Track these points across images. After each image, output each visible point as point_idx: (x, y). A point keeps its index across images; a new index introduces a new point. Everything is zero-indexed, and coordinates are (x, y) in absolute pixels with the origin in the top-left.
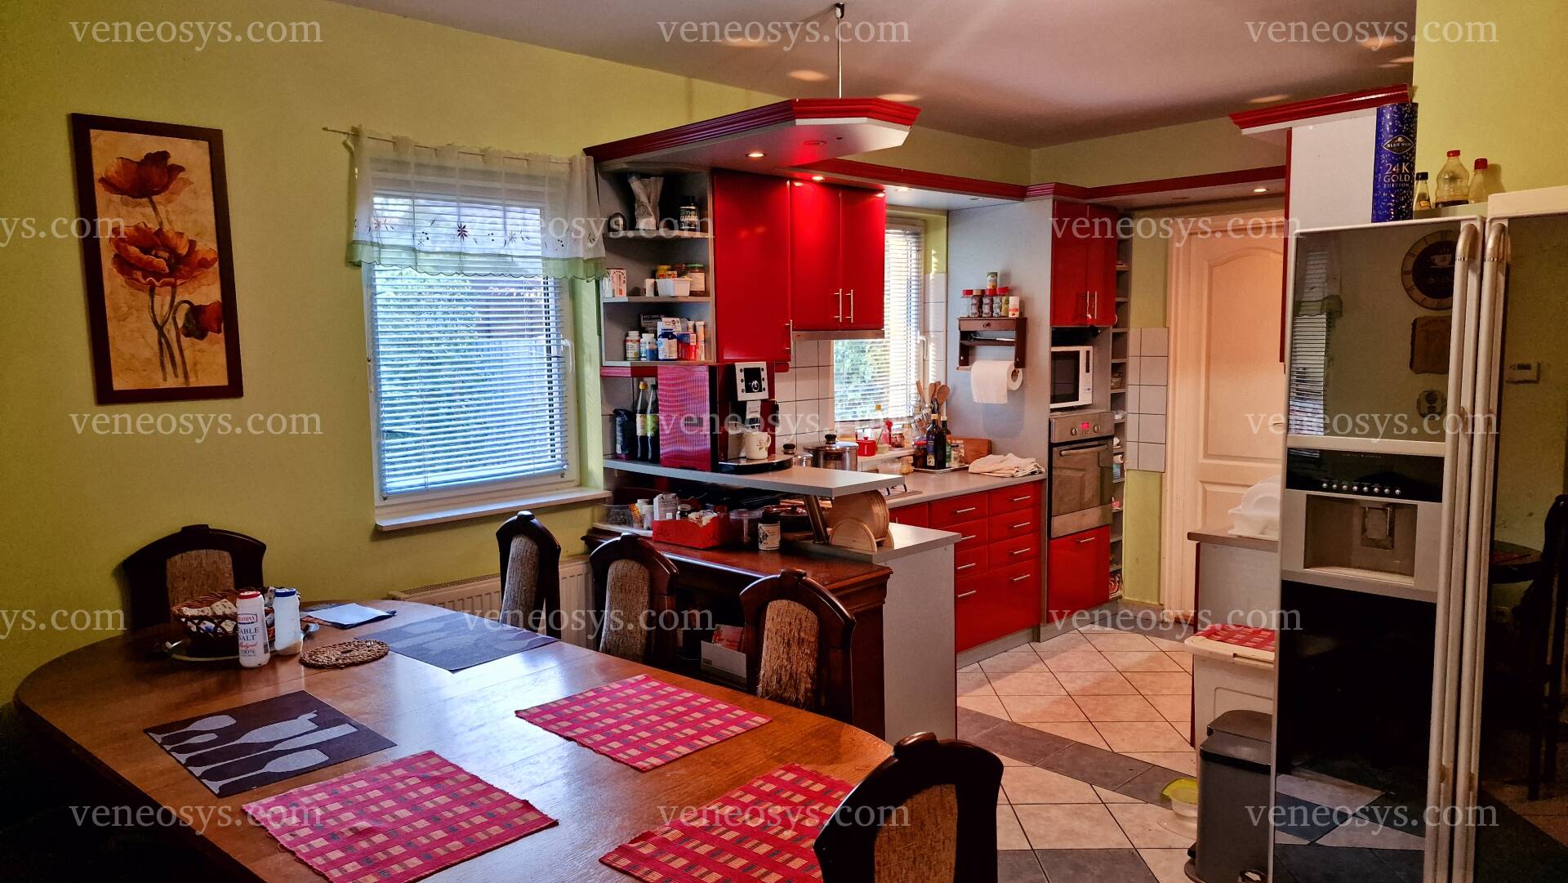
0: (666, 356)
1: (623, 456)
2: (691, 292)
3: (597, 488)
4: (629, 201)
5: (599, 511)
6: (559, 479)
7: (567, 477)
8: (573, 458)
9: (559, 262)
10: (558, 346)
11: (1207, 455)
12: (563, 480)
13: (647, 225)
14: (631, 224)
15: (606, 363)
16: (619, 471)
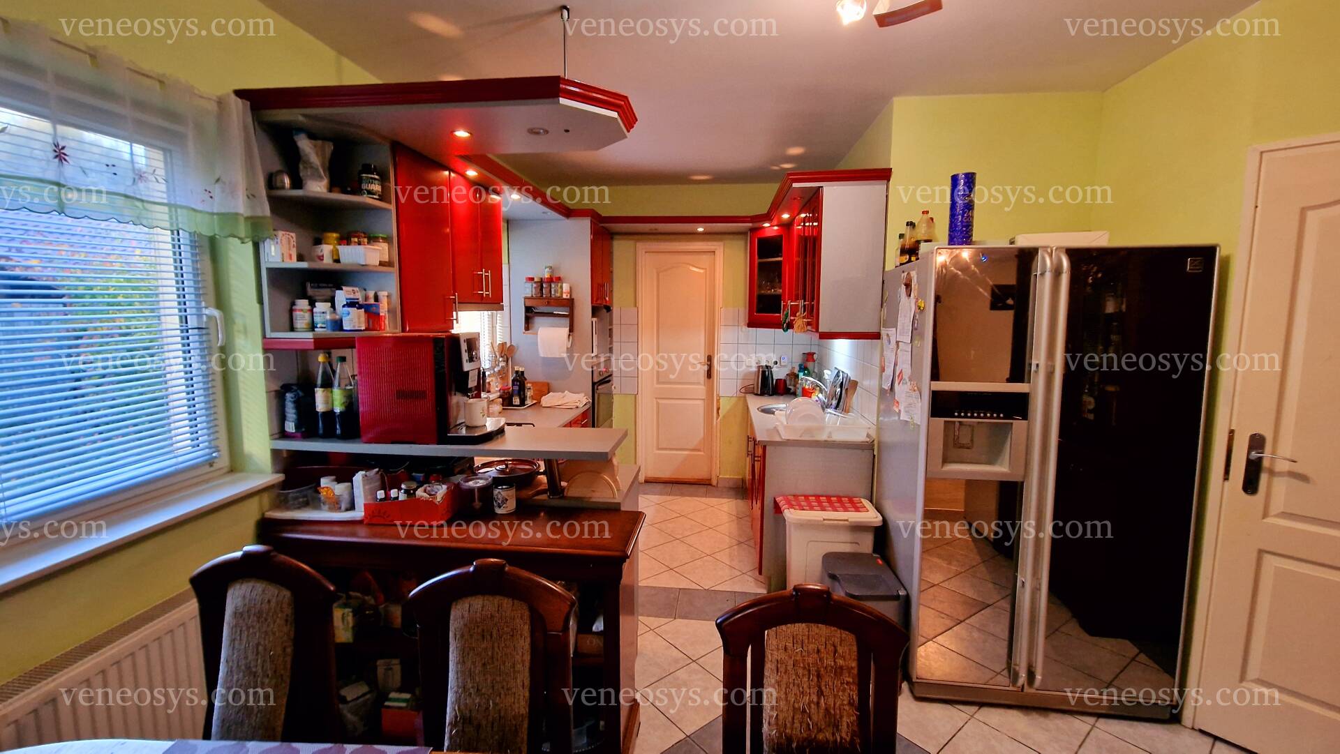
0: (354, 326)
1: (299, 434)
2: (380, 262)
3: (261, 472)
4: (292, 162)
5: (266, 499)
6: (207, 469)
7: (216, 466)
8: (223, 443)
9: (207, 215)
10: (199, 316)
11: (658, 382)
12: (212, 469)
13: (317, 187)
14: (297, 183)
15: (269, 334)
16: (288, 451)
